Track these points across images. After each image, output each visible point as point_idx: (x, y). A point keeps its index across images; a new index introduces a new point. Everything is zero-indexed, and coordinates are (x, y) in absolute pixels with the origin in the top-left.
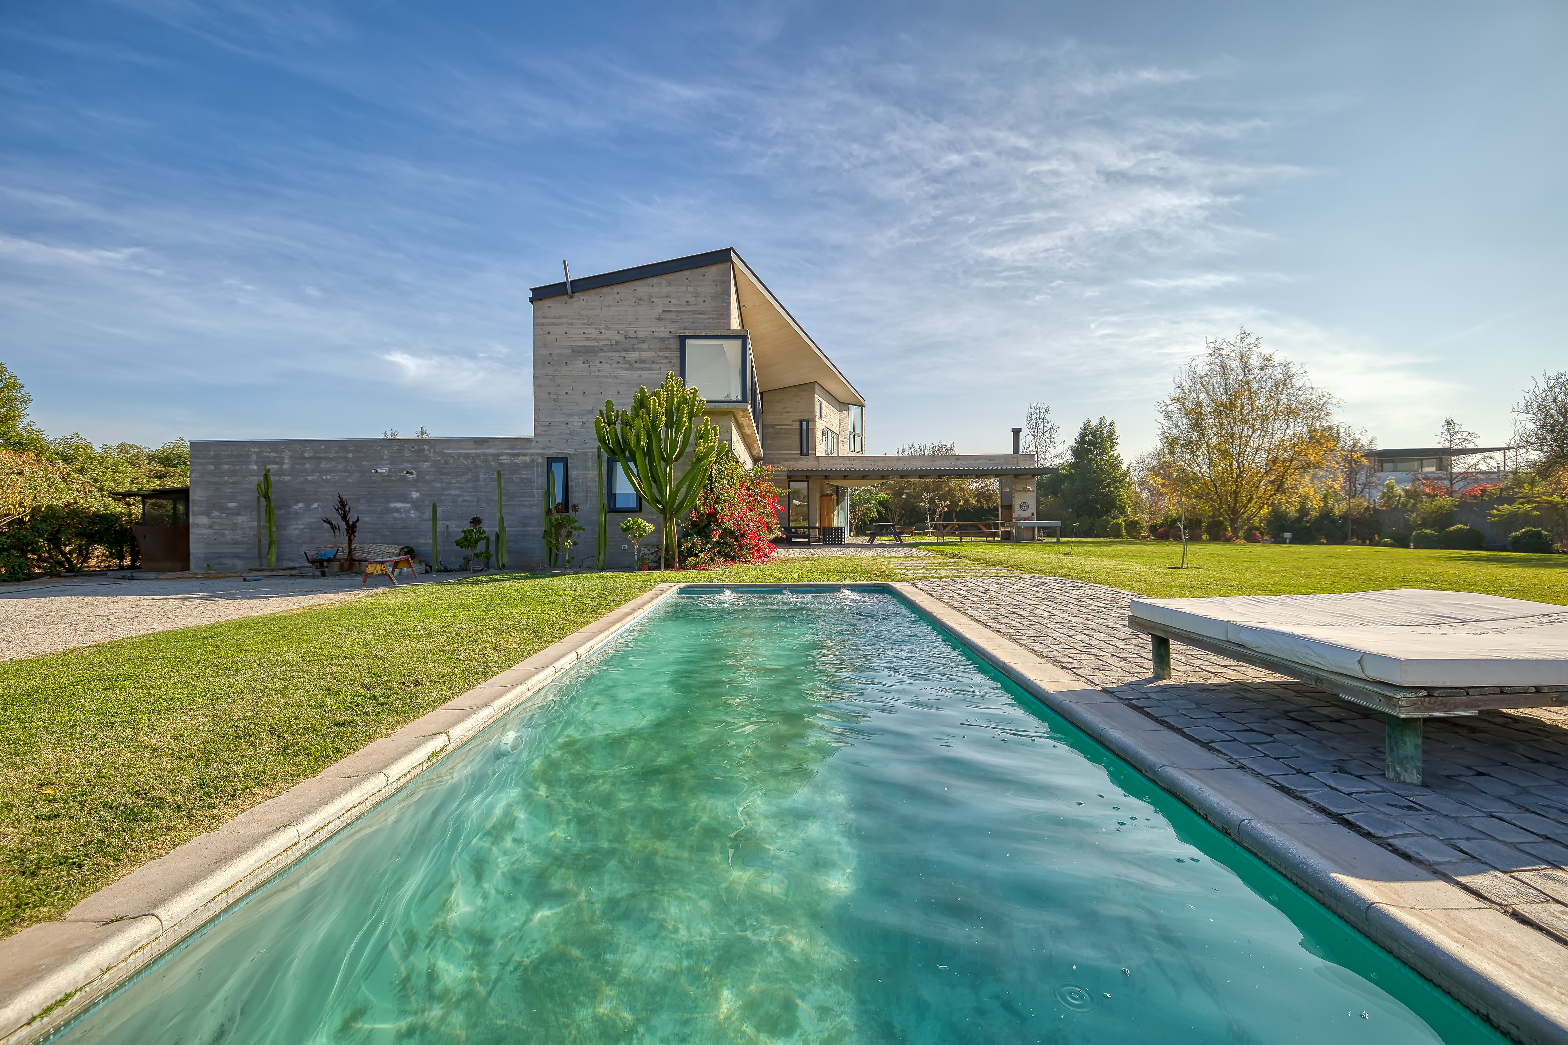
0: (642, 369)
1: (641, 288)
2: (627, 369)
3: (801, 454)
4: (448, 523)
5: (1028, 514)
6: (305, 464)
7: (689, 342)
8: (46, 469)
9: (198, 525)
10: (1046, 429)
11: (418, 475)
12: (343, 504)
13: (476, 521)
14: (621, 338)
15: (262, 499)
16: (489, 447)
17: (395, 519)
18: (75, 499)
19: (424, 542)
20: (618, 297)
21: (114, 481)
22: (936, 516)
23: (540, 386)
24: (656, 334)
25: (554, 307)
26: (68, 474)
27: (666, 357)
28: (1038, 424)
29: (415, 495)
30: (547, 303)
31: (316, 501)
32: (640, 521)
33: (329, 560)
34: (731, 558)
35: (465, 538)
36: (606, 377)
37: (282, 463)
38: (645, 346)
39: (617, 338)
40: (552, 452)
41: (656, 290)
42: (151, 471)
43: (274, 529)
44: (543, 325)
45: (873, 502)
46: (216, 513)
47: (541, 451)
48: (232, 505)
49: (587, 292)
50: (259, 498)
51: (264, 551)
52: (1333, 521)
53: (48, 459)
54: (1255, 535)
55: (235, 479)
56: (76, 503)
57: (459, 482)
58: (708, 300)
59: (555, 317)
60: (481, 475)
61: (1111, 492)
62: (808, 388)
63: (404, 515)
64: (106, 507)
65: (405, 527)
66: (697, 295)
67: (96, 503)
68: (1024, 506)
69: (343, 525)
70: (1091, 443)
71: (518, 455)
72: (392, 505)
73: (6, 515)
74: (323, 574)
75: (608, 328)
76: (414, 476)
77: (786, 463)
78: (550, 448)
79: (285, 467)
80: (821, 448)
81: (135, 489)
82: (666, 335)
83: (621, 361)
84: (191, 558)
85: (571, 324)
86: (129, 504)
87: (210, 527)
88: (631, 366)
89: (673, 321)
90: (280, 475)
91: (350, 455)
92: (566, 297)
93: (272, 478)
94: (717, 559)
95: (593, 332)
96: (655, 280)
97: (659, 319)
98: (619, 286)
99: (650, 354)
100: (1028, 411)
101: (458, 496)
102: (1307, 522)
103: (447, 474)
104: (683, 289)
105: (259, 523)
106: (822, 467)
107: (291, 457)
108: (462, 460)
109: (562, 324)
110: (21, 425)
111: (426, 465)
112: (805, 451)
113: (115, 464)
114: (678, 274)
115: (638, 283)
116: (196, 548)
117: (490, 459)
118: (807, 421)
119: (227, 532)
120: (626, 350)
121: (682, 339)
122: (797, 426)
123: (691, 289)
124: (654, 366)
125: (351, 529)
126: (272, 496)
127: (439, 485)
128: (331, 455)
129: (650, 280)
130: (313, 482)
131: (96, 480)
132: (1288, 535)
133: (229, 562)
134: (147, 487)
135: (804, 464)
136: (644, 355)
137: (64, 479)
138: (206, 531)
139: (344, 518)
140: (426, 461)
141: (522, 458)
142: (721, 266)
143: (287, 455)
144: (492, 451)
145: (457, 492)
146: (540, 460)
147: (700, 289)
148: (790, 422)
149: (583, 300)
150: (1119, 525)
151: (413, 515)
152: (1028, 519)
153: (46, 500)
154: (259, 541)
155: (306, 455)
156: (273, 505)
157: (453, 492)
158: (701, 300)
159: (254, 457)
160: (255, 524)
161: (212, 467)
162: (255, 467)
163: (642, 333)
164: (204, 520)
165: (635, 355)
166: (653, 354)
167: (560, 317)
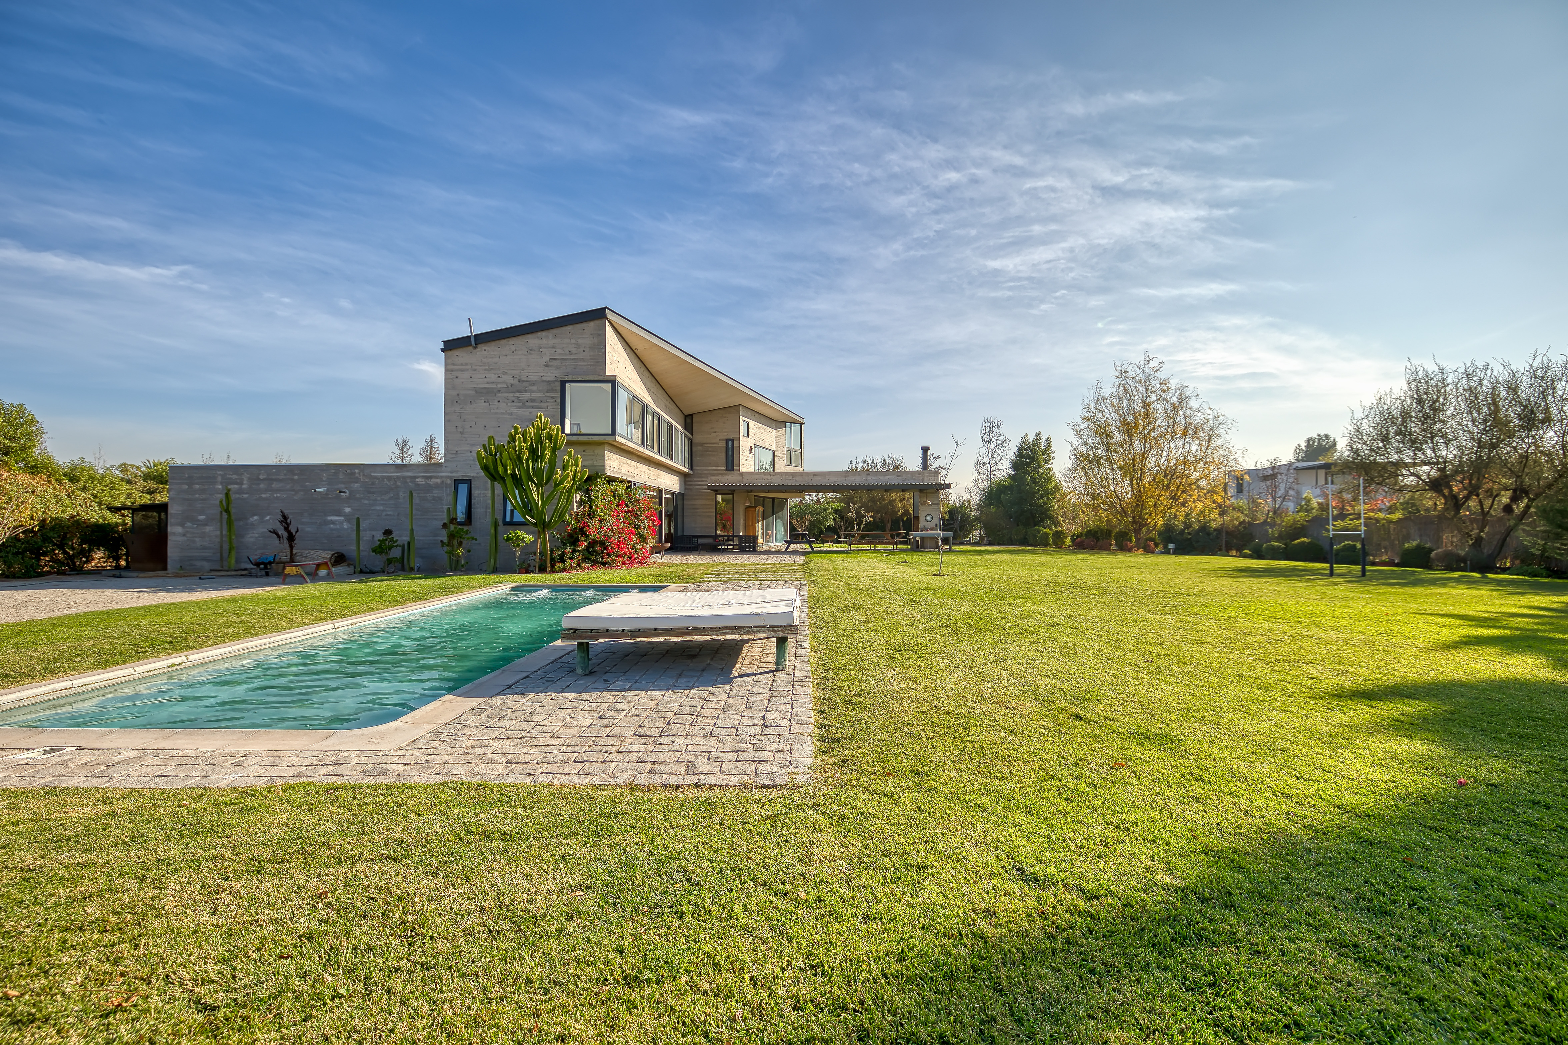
0: (533, 407)
1: (532, 340)
2: (520, 407)
3: (727, 470)
4: (374, 533)
5: (932, 525)
6: (259, 484)
7: (568, 385)
8: (54, 489)
9: (174, 534)
10: (998, 442)
11: (350, 493)
12: (285, 517)
13: (388, 532)
14: (516, 382)
15: (224, 513)
16: (408, 471)
17: (332, 530)
18: (78, 512)
19: (350, 549)
20: (513, 348)
21: (112, 497)
22: (862, 526)
23: (449, 421)
24: (544, 378)
25: (461, 356)
26: (73, 492)
27: (552, 397)
28: (991, 437)
29: (347, 510)
30: (456, 352)
31: (269, 514)
32: (519, 533)
33: (270, 563)
34: (595, 563)
35: (380, 546)
36: (503, 413)
37: (242, 484)
38: (535, 388)
39: (512, 381)
40: (459, 475)
41: (545, 341)
42: (145, 487)
43: (233, 537)
44: (452, 370)
45: (830, 510)
46: (189, 524)
47: (449, 474)
48: (202, 517)
49: (489, 344)
50: (221, 512)
51: (225, 555)
52: (1209, 534)
53: (56, 480)
54: (1149, 546)
55: (204, 496)
56: (78, 515)
57: (383, 500)
58: (587, 350)
59: (462, 364)
60: (401, 494)
61: (1045, 504)
62: (733, 411)
63: (338, 527)
64: (104, 518)
65: (339, 536)
66: (578, 346)
67: (95, 515)
68: (929, 518)
69: (285, 534)
70: (1028, 456)
71: (431, 477)
72: (329, 518)
73: (22, 526)
74: (267, 574)
75: (505, 373)
76: (347, 494)
77: (713, 478)
78: (457, 472)
79: (244, 486)
80: (747, 464)
81: (129, 504)
82: (553, 379)
83: (516, 400)
84: (169, 560)
85: (475, 370)
86: (123, 515)
87: (184, 535)
88: (524, 404)
89: (558, 368)
90: (239, 493)
91: (296, 477)
92: (471, 348)
93: (233, 497)
94: (583, 565)
95: (492, 377)
96: (544, 334)
97: (546, 366)
98: (514, 339)
99: (539, 395)
100: (982, 425)
101: (383, 511)
102: (1189, 534)
103: (373, 493)
104: (567, 341)
105: (221, 532)
106: (746, 482)
107: (249, 478)
108: (386, 481)
109: (467, 370)
110: (36, 451)
111: (357, 485)
112: (730, 468)
113: (113, 483)
114: (563, 328)
115: (529, 336)
116: (173, 552)
117: (408, 480)
118: (732, 440)
119: (197, 539)
120: (519, 392)
121: (563, 383)
122: (723, 444)
123: (573, 341)
124: (542, 404)
125: (291, 538)
126: (232, 511)
127: (366, 502)
128: (281, 477)
129: (539, 334)
130: (266, 499)
131: (96, 497)
132: (1171, 546)
133: (199, 564)
134: (139, 502)
135: (729, 479)
136: (534, 395)
137: (69, 496)
138: (181, 539)
139: (287, 529)
140: (357, 482)
141: (434, 480)
142: (597, 322)
143: (245, 477)
144: (410, 474)
145: (381, 508)
146: (449, 482)
147: (580, 341)
148: (717, 441)
149: (485, 351)
150: (1047, 534)
151: (346, 527)
152: (932, 529)
153: (55, 512)
154: (221, 547)
155: (261, 477)
156: (233, 517)
157: (378, 508)
158: (581, 350)
159: (219, 479)
160: (218, 533)
161: (186, 487)
162: (220, 487)
163: (533, 378)
164: (179, 529)
165: (526, 396)
166: (542, 395)
167: (466, 364)
